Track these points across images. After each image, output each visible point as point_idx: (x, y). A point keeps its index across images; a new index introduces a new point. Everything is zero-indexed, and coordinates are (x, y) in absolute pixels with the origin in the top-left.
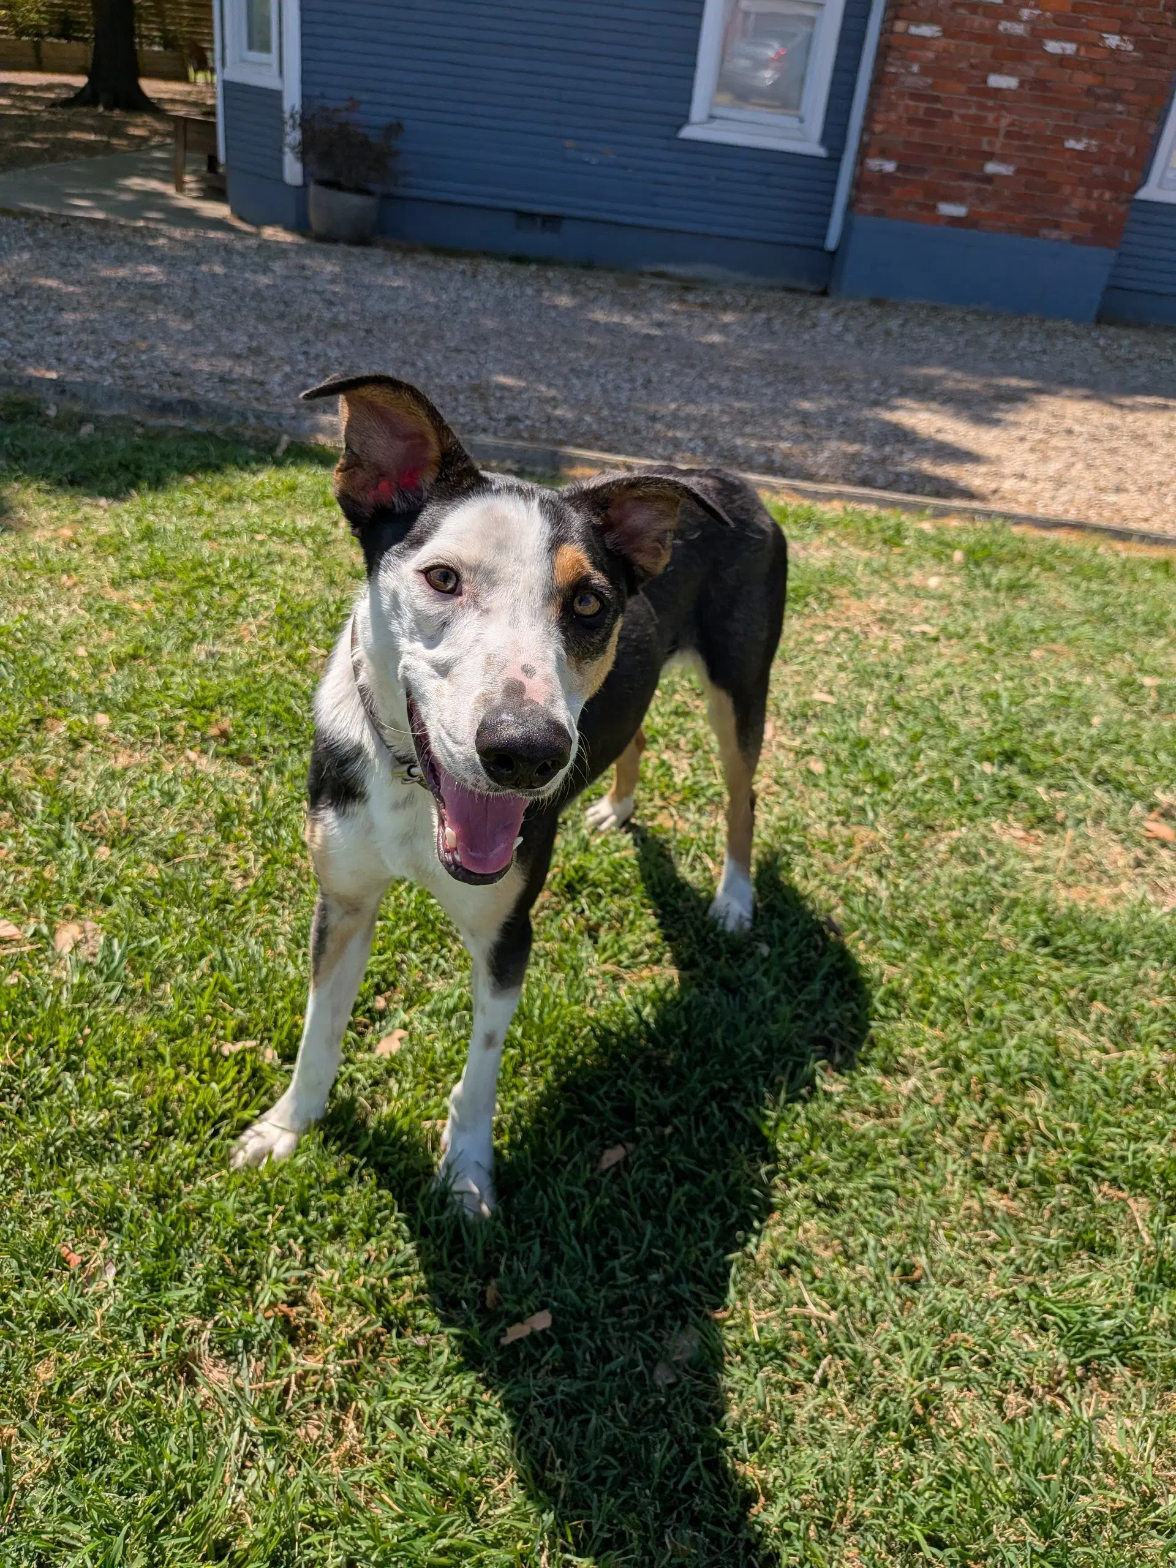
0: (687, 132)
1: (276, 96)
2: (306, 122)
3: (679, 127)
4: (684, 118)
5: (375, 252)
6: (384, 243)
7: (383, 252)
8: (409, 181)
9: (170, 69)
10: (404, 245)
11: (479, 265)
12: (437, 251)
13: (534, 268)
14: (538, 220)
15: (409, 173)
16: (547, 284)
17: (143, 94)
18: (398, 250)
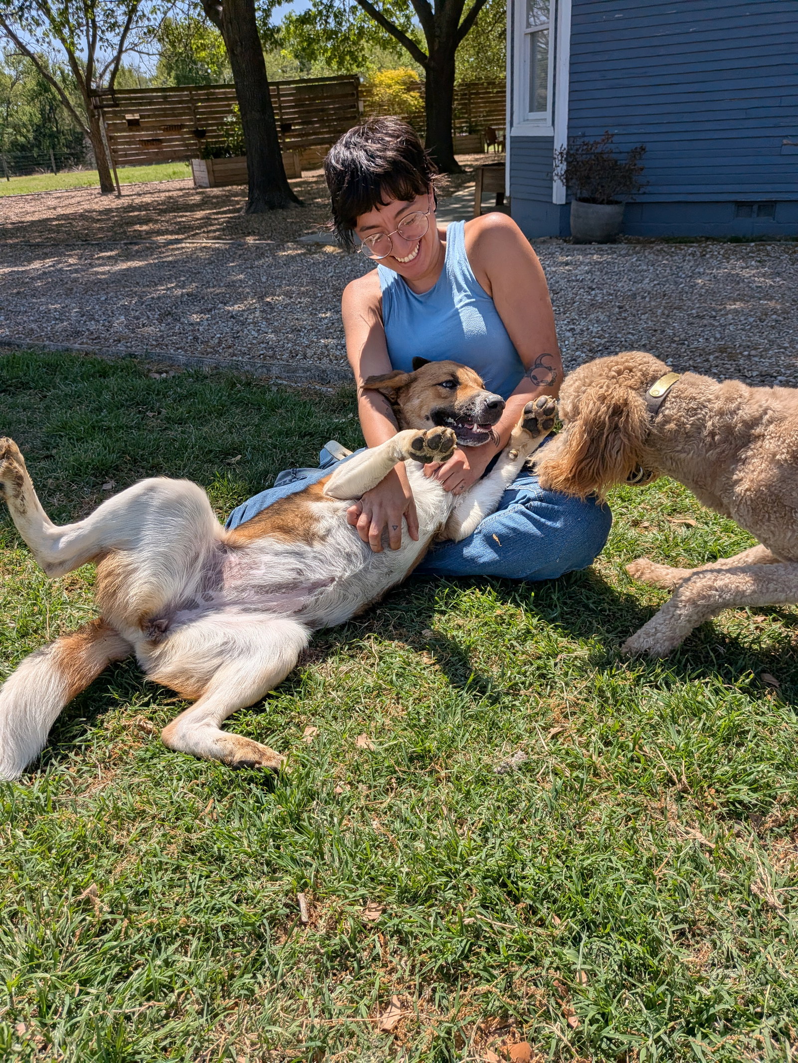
1: (550, 140)
2: (570, 157)
5: (620, 246)
6: (626, 239)
7: (626, 246)
8: (649, 189)
9: (471, 146)
10: (641, 238)
11: (707, 247)
12: (667, 241)
13: (753, 244)
14: (755, 207)
15: (648, 184)
16: (768, 255)
17: (456, 163)
18: (638, 242)
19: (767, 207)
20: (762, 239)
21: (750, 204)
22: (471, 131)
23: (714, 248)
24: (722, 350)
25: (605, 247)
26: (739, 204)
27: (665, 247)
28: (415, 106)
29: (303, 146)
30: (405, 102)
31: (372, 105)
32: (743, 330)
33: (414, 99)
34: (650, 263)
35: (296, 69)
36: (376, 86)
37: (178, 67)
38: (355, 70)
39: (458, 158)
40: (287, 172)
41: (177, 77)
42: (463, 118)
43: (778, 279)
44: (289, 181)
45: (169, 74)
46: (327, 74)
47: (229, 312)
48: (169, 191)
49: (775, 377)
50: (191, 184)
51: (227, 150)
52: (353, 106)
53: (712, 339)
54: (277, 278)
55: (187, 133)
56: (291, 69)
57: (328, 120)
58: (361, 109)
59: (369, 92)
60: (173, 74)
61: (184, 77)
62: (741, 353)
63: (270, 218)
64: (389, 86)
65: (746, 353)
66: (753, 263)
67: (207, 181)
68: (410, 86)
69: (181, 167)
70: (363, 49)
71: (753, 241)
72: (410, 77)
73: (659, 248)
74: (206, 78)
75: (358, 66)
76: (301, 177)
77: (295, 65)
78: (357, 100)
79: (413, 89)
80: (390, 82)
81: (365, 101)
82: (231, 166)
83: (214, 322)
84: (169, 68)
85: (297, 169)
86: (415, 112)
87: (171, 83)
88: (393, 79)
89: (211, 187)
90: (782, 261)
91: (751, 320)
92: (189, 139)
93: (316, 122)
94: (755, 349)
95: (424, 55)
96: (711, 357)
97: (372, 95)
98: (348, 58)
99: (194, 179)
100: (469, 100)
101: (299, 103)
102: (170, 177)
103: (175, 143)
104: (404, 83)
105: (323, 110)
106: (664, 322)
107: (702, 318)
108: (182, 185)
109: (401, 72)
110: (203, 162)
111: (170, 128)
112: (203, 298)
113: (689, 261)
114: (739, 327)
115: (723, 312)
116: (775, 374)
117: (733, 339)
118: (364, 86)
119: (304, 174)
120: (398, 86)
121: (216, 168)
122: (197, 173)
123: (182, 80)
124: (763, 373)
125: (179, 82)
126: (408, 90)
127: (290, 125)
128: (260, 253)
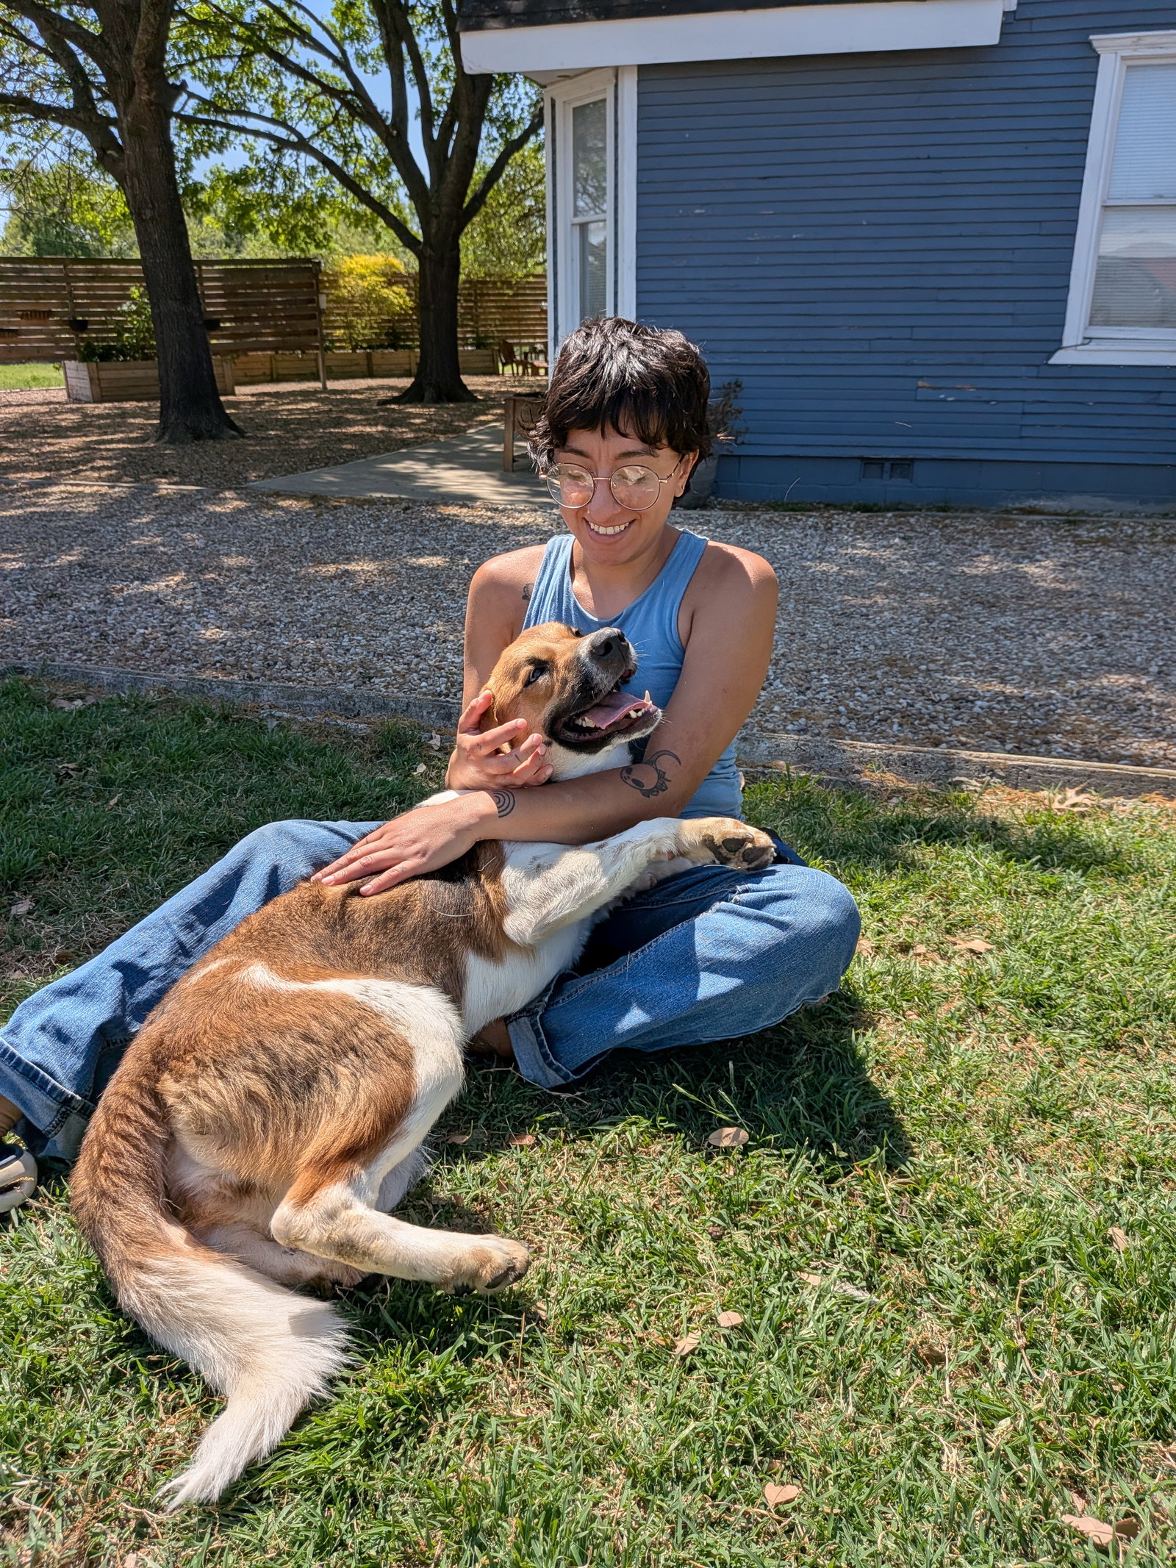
0: (1058, 358)
3: (1051, 354)
4: (1057, 344)
5: (714, 513)
6: (719, 503)
7: (722, 513)
8: (747, 438)
9: (481, 365)
10: (740, 503)
11: (831, 516)
12: (775, 506)
13: (890, 515)
14: (887, 466)
15: (747, 431)
16: (912, 530)
17: (464, 386)
18: (737, 508)
19: (902, 466)
20: (899, 508)
21: (880, 462)
22: (479, 344)
23: (840, 518)
24: (891, 662)
25: (694, 513)
26: (867, 461)
27: (775, 515)
28: (400, 306)
29: (236, 351)
30: (386, 299)
31: (339, 300)
32: (909, 633)
33: (399, 297)
34: (762, 538)
35: (220, 243)
36: (343, 275)
37: (39, 230)
38: (313, 251)
39: (466, 379)
40: (219, 386)
41: (37, 243)
42: (467, 326)
43: (934, 563)
44: (222, 398)
45: (24, 238)
46: (271, 255)
47: (151, 594)
48: (28, 405)
49: (972, 702)
50: (62, 396)
51: (122, 351)
52: (312, 301)
53: (872, 647)
54: (221, 542)
55: (56, 323)
56: (213, 243)
57: (273, 318)
58: (323, 305)
59: (334, 284)
60: (31, 238)
61: (49, 243)
62: (916, 667)
63: (196, 452)
64: (363, 277)
65: (923, 667)
66: (897, 540)
67: (88, 393)
68: (393, 278)
69: (46, 371)
70: (323, 225)
71: (888, 510)
72: (392, 266)
73: (768, 517)
74: (83, 247)
75: (317, 246)
76: (234, 394)
77: (218, 238)
78: (318, 292)
79: (395, 283)
80: (363, 271)
81: (327, 295)
82: (129, 374)
83: (129, 608)
84: (25, 230)
85: (229, 381)
86: (399, 315)
87: (28, 250)
88: (367, 267)
89: (94, 402)
90: (932, 538)
91: (917, 620)
92: (61, 332)
93: (256, 319)
94: (933, 661)
95: (414, 238)
96: (879, 673)
97: (338, 287)
98: (303, 234)
99: (67, 389)
100: (475, 302)
101: (229, 293)
102: (27, 385)
103: (35, 336)
104: (384, 275)
105: (265, 303)
106: (801, 622)
107: (850, 616)
108: (49, 396)
109: (378, 260)
110: (83, 366)
111: (27, 315)
112: (106, 571)
113: (813, 536)
114: (904, 630)
115: (875, 609)
116: (971, 698)
117: (900, 647)
118: (327, 275)
119: (238, 389)
120: (375, 278)
121: (103, 374)
122: (72, 382)
123: (45, 247)
124: (956, 697)
125: (39, 250)
126: (390, 284)
127: (218, 321)
128: (188, 504)
